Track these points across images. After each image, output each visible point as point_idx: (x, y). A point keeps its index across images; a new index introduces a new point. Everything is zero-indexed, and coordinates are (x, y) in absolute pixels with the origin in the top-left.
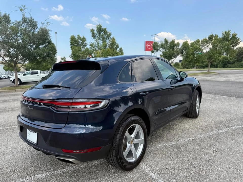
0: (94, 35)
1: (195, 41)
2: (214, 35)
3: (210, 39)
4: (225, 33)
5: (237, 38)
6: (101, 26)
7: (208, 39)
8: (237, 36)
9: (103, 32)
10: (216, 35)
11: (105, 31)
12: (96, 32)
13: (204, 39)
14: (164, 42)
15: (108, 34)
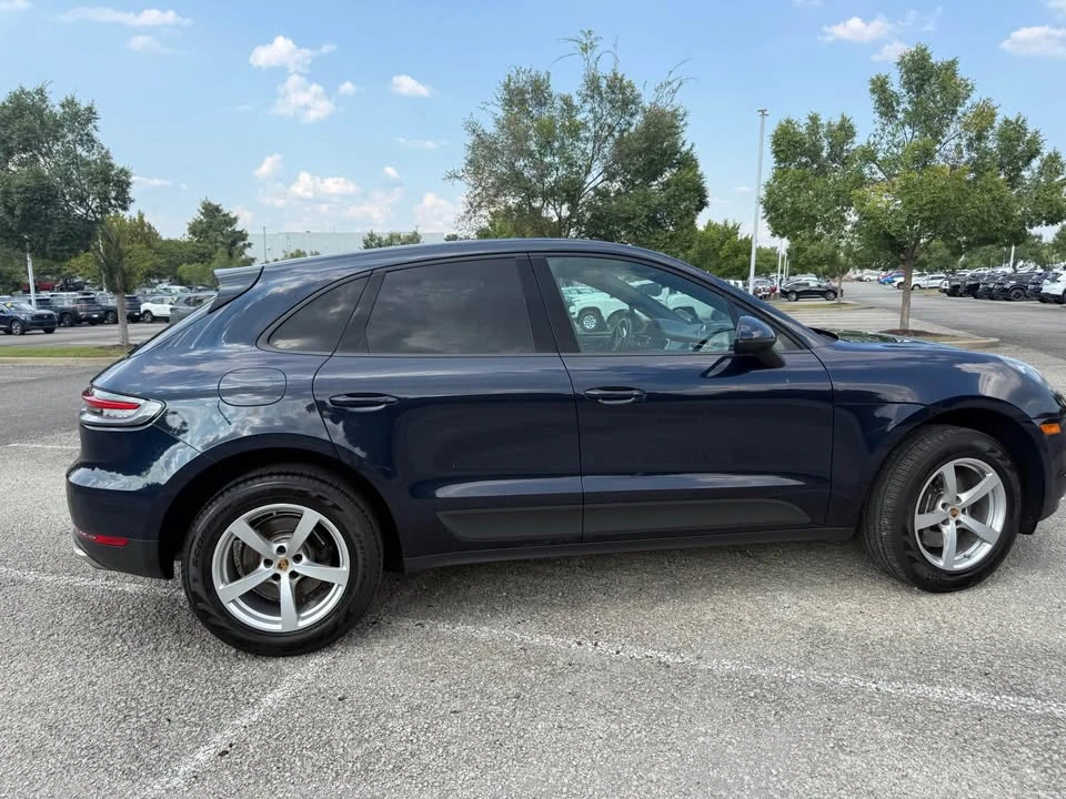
6: (928, 52)
12: (896, 87)
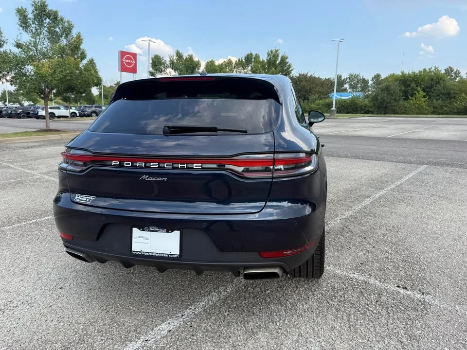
0: (24, 23)
1: (225, 62)
2: (254, 55)
3: (248, 60)
4: (272, 52)
5: (288, 63)
6: (46, 4)
7: (244, 60)
8: (287, 60)
9: (49, 19)
10: (256, 54)
11: (54, 17)
12: (30, 16)
13: (239, 60)
14: (175, 58)
15: (66, 24)
